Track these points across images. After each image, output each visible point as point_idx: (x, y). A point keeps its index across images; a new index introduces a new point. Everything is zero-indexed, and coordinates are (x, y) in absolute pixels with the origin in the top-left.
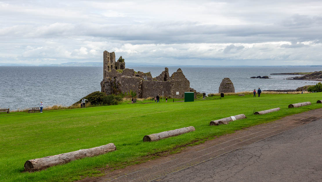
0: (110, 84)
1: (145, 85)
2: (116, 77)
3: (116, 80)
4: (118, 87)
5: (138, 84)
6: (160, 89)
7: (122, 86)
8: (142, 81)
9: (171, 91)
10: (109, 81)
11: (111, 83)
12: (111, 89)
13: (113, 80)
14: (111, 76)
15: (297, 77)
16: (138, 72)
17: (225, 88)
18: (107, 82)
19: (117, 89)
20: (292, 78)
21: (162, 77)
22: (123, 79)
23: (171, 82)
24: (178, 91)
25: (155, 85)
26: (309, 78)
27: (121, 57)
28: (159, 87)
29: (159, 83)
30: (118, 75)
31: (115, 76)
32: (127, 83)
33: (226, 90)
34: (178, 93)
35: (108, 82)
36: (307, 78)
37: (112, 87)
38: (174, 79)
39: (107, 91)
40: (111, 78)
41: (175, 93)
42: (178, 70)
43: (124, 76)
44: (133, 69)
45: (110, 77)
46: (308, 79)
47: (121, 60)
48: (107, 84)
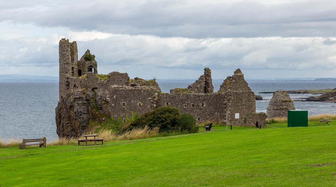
0: (85, 102)
1: (164, 102)
2: (96, 88)
3: (95, 94)
4: (101, 107)
5: (151, 100)
6: (201, 109)
7: (113, 105)
8: (157, 94)
9: (226, 112)
10: (84, 96)
11: (87, 100)
12: (88, 111)
13: (91, 94)
14: (87, 87)
15: (313, 97)
16: (136, 79)
17: (281, 109)
18: (80, 98)
19: (100, 111)
20: (305, 100)
21: (201, 86)
22: (115, 91)
23: (226, 94)
24: (237, 112)
25: (189, 102)
26: (333, 98)
27: (88, 51)
28: (198, 106)
29: (199, 96)
30: (99, 84)
31: (94, 87)
32: (125, 98)
33: (282, 113)
34: (237, 116)
35: (82, 98)
36: (330, 98)
37: (90, 108)
38: (230, 88)
39: (81, 115)
40: (87, 89)
41: (232, 115)
42: (235, 72)
43: (116, 86)
44: (126, 74)
45: (84, 89)
46: (332, 100)
47: (88, 57)
48: (80, 102)
